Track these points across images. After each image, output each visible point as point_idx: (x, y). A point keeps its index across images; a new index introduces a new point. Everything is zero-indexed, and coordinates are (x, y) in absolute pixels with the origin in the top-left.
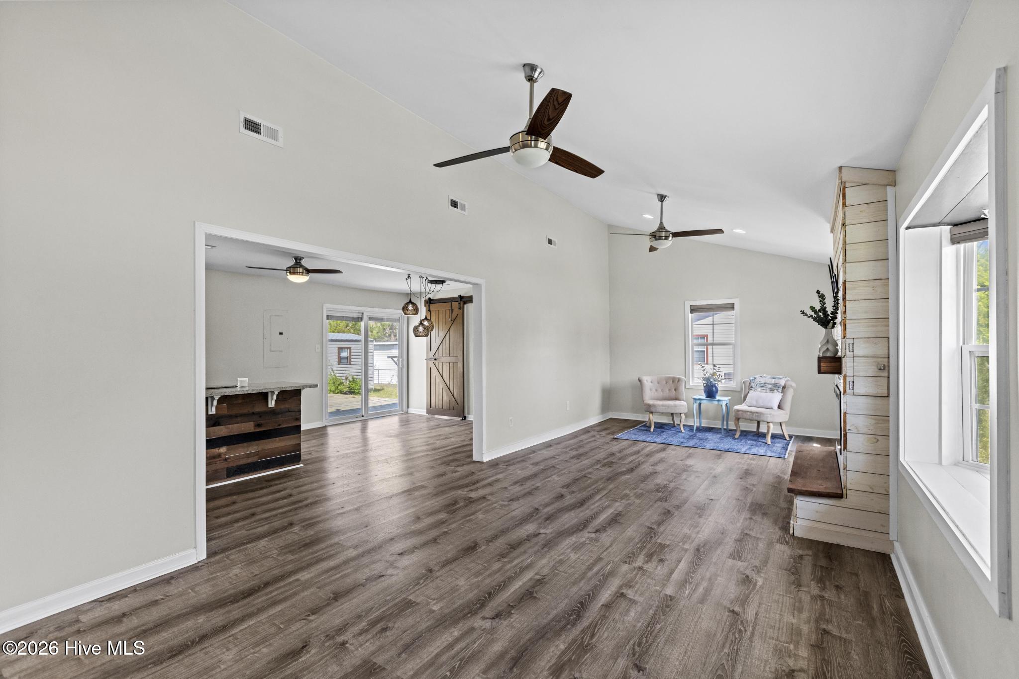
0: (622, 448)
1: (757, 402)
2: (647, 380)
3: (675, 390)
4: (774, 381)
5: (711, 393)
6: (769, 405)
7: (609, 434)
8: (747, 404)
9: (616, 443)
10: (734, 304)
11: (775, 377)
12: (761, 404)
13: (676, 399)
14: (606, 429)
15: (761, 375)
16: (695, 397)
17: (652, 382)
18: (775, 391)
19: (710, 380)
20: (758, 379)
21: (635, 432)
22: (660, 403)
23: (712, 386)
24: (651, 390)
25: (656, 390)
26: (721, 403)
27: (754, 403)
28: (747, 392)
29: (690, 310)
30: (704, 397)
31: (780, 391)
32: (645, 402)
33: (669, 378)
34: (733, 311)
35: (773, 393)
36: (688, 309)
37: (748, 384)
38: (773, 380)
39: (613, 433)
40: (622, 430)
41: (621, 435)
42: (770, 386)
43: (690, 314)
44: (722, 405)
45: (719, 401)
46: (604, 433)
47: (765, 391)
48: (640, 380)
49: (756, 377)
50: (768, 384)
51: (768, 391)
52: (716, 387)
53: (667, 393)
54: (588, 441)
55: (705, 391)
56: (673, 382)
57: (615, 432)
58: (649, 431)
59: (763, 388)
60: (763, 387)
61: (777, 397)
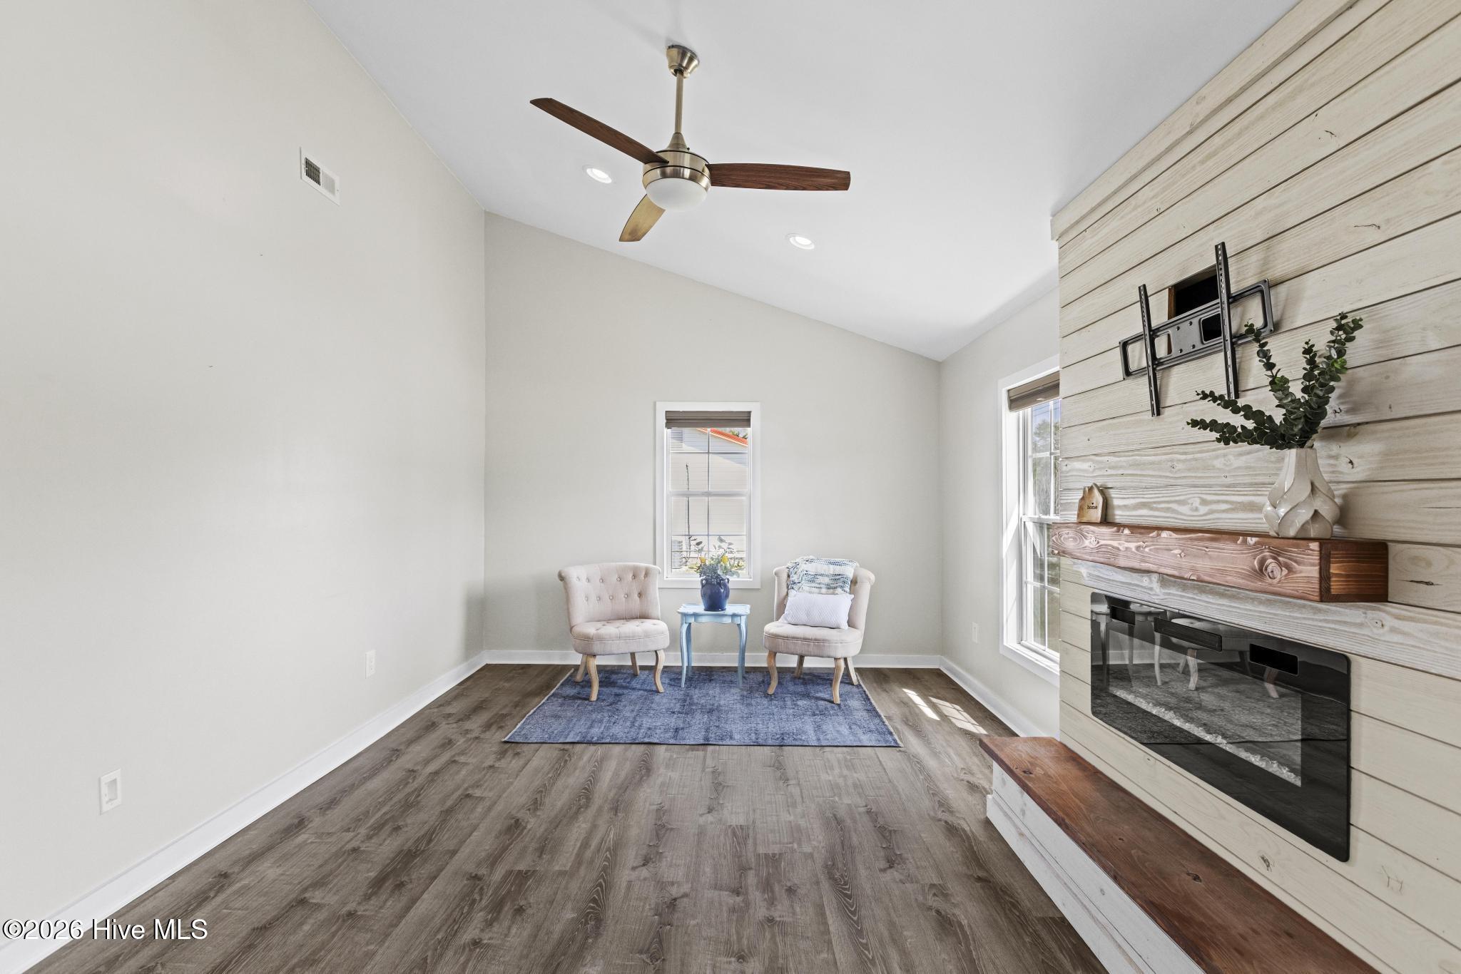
0: (537, 783)
1: (808, 615)
2: (578, 576)
3: (640, 595)
4: (832, 569)
5: (715, 597)
6: (833, 623)
7: (488, 726)
8: (789, 619)
9: (515, 764)
10: (749, 413)
11: (832, 560)
12: (817, 619)
13: (644, 616)
14: (478, 708)
15: (805, 558)
16: (682, 610)
17: (588, 580)
18: (839, 590)
19: (715, 573)
20: (804, 567)
21: (554, 707)
22: (611, 629)
23: (719, 584)
24: (587, 598)
25: (599, 598)
26: (737, 620)
27: (804, 618)
28: (785, 593)
29: (665, 421)
30: (700, 608)
31: (848, 590)
32: (577, 629)
33: (625, 569)
34: (749, 428)
35: (833, 594)
36: (662, 420)
37: (785, 576)
38: (831, 566)
39: (498, 722)
40: (520, 704)
41: (522, 728)
42: (826, 580)
43: (665, 430)
44: (739, 625)
45: (734, 616)
46: (475, 724)
47: (817, 590)
48: (562, 578)
49: (797, 560)
50: (822, 575)
51: (824, 590)
52: (725, 586)
53: (621, 606)
54: (432, 767)
55: (703, 595)
56: (635, 576)
57: (504, 716)
58: (587, 698)
59: (813, 585)
60: (813, 581)
61: (843, 601)
